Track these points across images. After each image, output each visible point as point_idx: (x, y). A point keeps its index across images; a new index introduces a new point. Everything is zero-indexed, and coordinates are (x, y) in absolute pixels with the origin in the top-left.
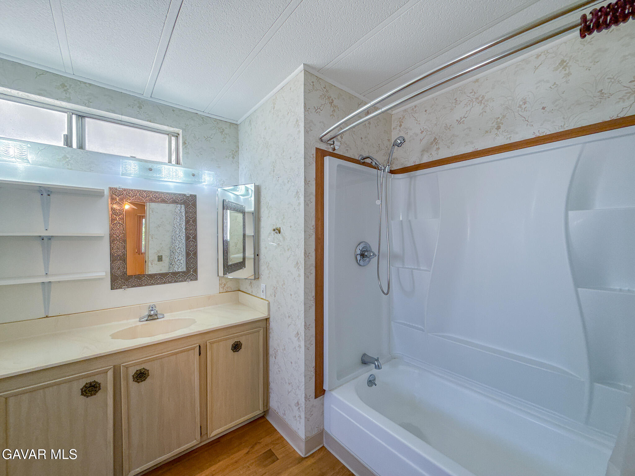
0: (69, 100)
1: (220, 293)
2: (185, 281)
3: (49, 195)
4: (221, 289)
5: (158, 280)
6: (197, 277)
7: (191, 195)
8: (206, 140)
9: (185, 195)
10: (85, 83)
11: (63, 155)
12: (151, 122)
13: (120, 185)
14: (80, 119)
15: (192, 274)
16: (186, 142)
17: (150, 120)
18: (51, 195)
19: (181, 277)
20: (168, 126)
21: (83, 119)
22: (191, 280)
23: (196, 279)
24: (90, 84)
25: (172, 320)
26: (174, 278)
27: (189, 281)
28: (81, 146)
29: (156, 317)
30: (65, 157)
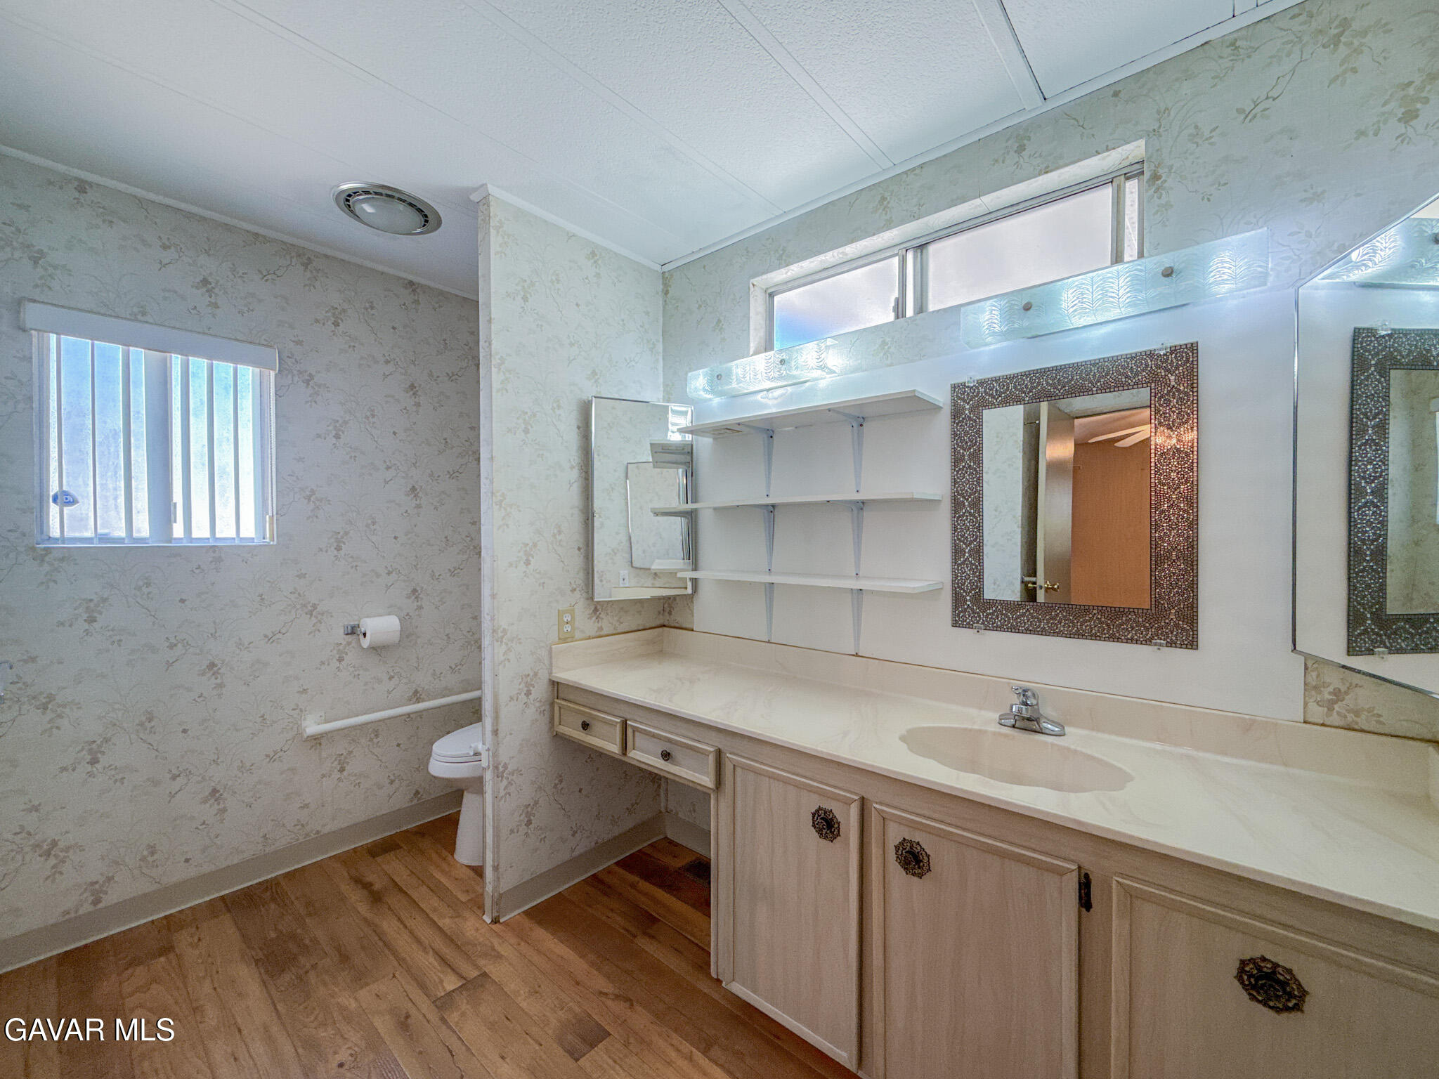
0: (888, 225)
1: (1305, 722)
2: (1148, 642)
3: (861, 425)
4: (1313, 706)
5: (1060, 622)
6: (1195, 636)
7: (1173, 350)
8: (1250, 117)
9: (1151, 354)
10: (913, 170)
11: (881, 339)
12: (1047, 172)
13: (971, 374)
14: (919, 254)
15: (1176, 625)
16: (1160, 171)
17: (1047, 167)
18: (864, 425)
19: (1132, 628)
20: (1098, 153)
21: (924, 251)
22: (1171, 644)
23: (1192, 644)
24: (921, 166)
25: (1075, 751)
26: (1108, 625)
27: (1161, 645)
28: (921, 308)
29: (1036, 726)
30: (884, 343)
